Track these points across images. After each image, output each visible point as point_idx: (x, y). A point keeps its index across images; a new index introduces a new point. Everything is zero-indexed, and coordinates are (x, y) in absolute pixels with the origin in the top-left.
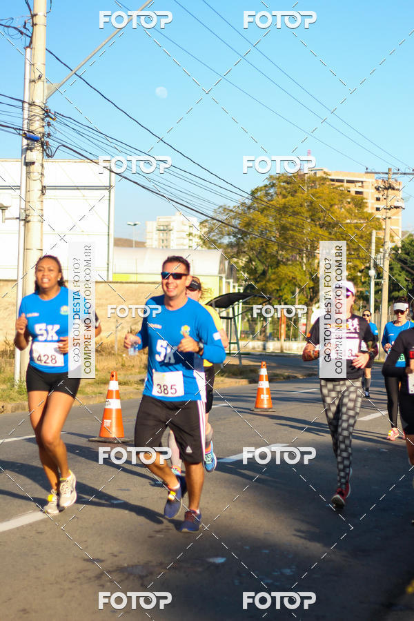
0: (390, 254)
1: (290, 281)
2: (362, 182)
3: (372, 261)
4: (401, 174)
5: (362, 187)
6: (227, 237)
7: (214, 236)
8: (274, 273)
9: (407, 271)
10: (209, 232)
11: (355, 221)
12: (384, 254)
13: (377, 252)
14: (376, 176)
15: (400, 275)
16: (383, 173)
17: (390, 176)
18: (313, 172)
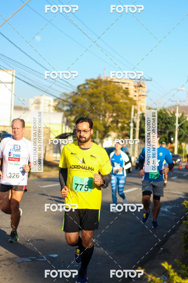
0: (140, 117)
5: (128, 85)
6: (66, 107)
7: (60, 106)
10: (58, 104)
11: (125, 101)
12: (137, 116)
13: (134, 115)
16: (137, 79)
17: (141, 81)
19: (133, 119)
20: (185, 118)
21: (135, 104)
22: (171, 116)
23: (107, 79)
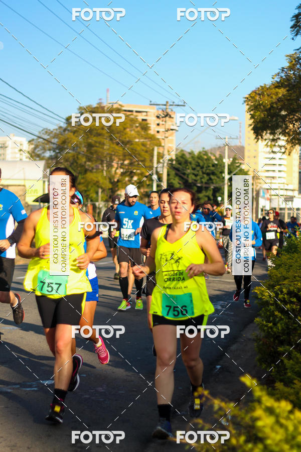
0: (168, 164)
1: (95, 184)
2: (146, 112)
3: (154, 169)
4: (176, 105)
5: (147, 115)
6: (48, 152)
7: (38, 151)
8: (83, 178)
9: (180, 176)
10: (35, 148)
11: (142, 140)
12: (163, 164)
13: (158, 162)
14: (158, 107)
15: (174, 180)
16: (162, 105)
17: (168, 107)
18: (111, 105)
19: (157, 168)
20: (237, 165)
21: (159, 145)
22: (216, 162)
23: (112, 106)
